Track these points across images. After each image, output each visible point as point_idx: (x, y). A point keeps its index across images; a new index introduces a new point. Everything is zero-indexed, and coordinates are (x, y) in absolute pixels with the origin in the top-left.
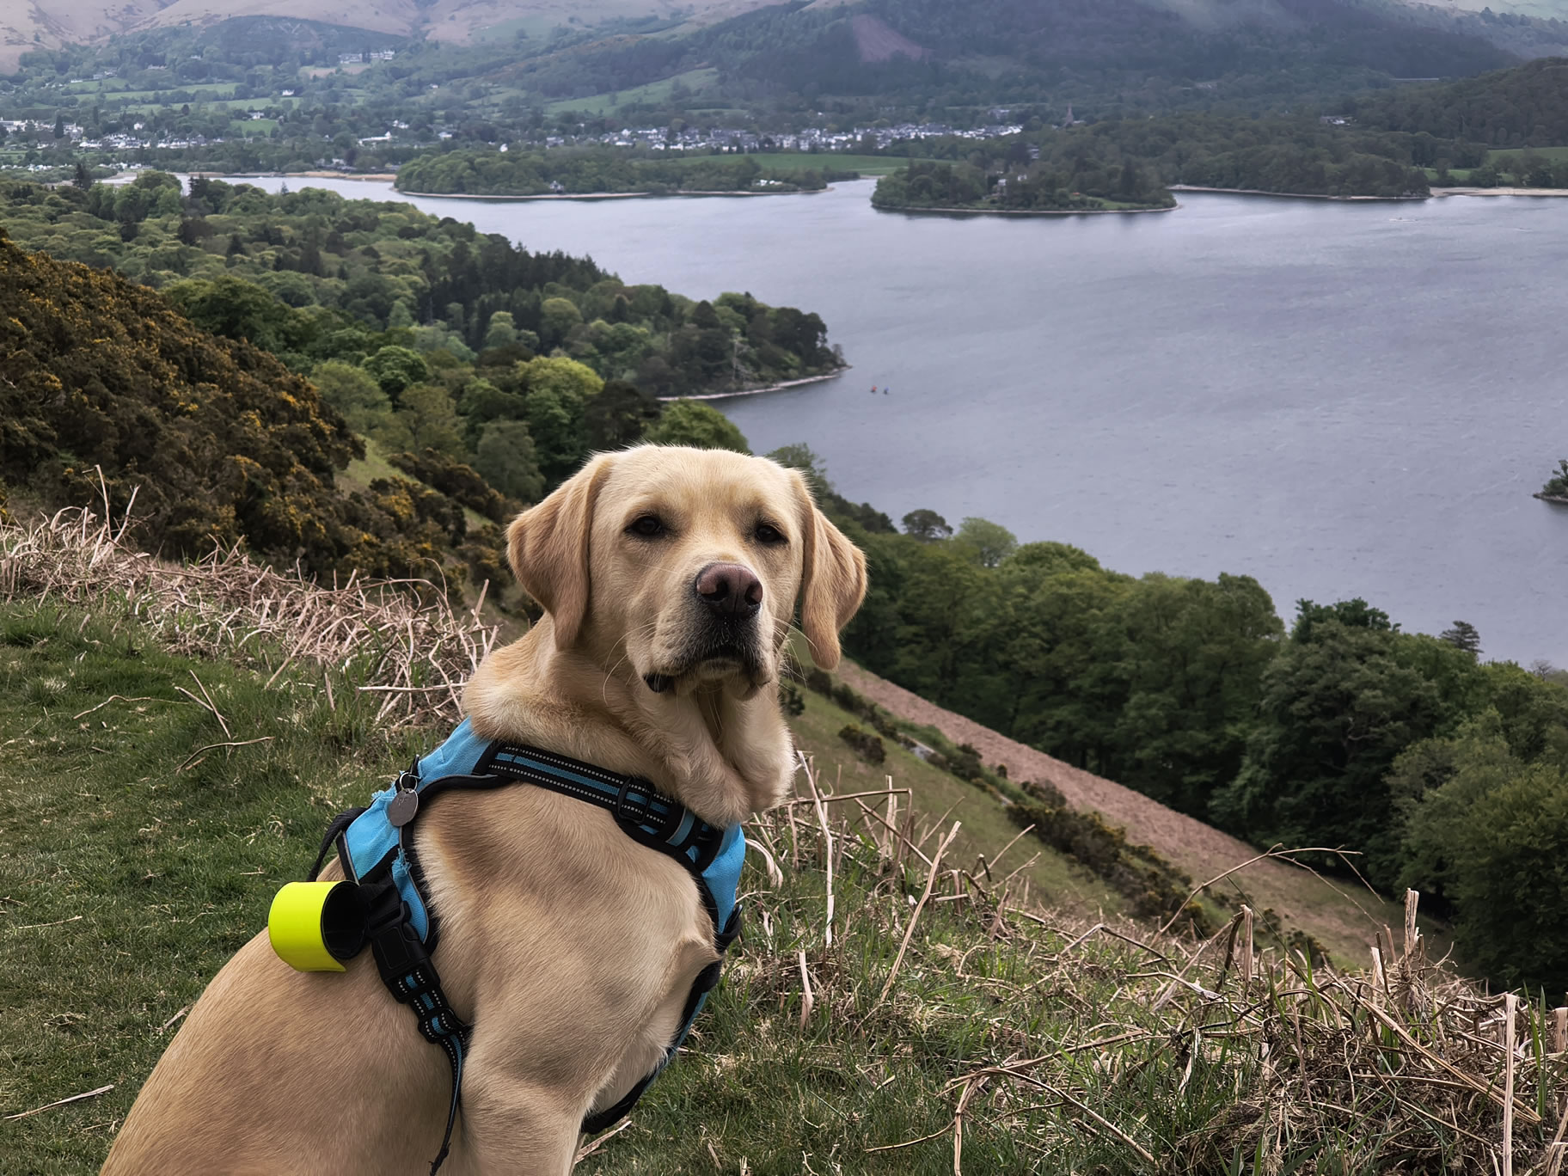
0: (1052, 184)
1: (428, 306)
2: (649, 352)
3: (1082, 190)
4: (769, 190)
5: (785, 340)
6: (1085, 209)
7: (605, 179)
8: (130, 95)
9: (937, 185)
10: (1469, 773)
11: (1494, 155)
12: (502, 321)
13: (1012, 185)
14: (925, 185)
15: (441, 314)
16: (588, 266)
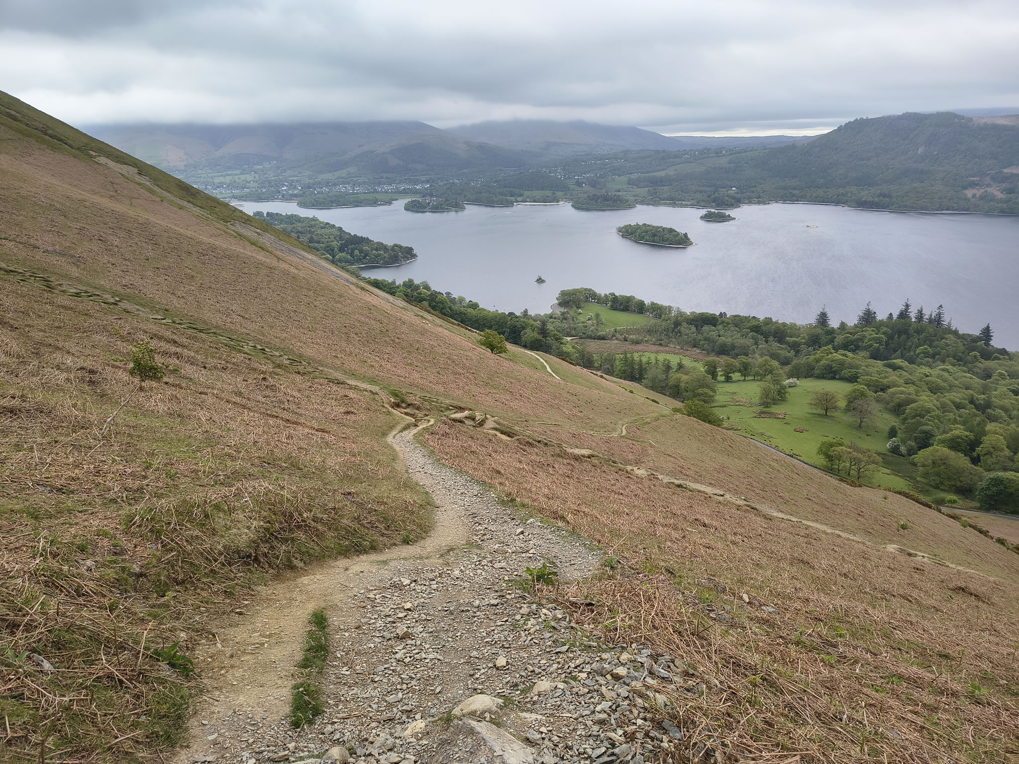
0: (441, 205)
1: (341, 250)
2: (385, 257)
3: (447, 205)
4: (381, 205)
5: (407, 253)
6: (448, 211)
7: (346, 203)
8: (214, 175)
9: (418, 205)
10: (528, 334)
11: (527, 193)
12: (357, 252)
13: (433, 205)
14: (415, 205)
15: (344, 251)
16: (368, 239)
